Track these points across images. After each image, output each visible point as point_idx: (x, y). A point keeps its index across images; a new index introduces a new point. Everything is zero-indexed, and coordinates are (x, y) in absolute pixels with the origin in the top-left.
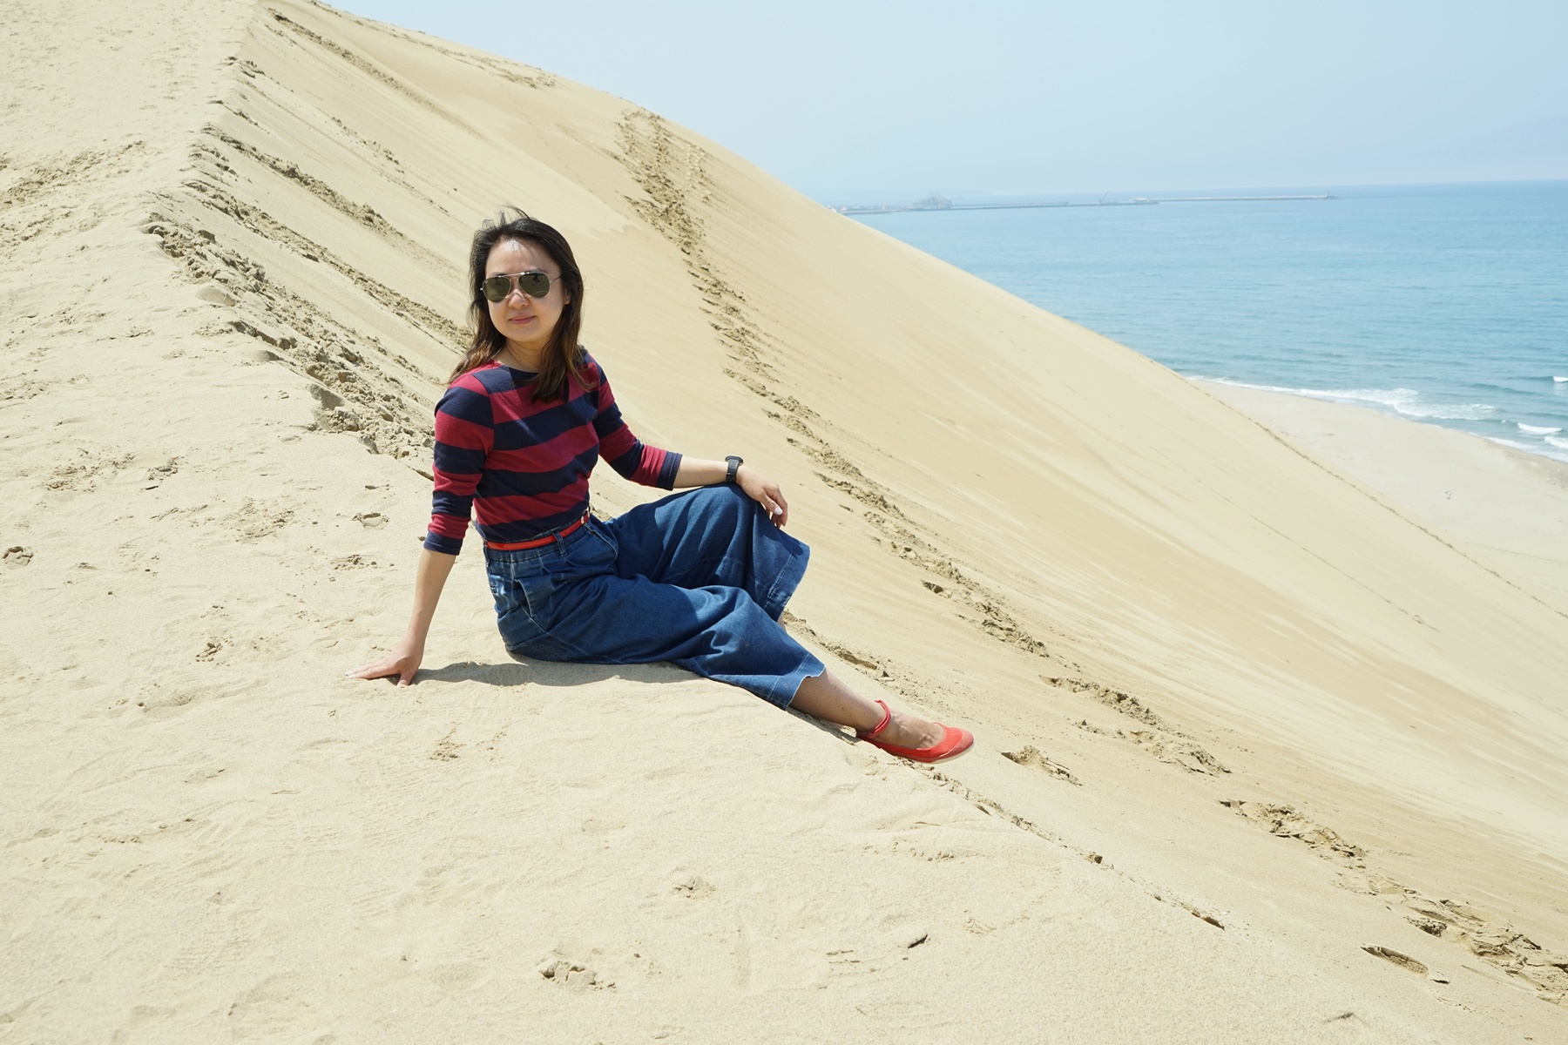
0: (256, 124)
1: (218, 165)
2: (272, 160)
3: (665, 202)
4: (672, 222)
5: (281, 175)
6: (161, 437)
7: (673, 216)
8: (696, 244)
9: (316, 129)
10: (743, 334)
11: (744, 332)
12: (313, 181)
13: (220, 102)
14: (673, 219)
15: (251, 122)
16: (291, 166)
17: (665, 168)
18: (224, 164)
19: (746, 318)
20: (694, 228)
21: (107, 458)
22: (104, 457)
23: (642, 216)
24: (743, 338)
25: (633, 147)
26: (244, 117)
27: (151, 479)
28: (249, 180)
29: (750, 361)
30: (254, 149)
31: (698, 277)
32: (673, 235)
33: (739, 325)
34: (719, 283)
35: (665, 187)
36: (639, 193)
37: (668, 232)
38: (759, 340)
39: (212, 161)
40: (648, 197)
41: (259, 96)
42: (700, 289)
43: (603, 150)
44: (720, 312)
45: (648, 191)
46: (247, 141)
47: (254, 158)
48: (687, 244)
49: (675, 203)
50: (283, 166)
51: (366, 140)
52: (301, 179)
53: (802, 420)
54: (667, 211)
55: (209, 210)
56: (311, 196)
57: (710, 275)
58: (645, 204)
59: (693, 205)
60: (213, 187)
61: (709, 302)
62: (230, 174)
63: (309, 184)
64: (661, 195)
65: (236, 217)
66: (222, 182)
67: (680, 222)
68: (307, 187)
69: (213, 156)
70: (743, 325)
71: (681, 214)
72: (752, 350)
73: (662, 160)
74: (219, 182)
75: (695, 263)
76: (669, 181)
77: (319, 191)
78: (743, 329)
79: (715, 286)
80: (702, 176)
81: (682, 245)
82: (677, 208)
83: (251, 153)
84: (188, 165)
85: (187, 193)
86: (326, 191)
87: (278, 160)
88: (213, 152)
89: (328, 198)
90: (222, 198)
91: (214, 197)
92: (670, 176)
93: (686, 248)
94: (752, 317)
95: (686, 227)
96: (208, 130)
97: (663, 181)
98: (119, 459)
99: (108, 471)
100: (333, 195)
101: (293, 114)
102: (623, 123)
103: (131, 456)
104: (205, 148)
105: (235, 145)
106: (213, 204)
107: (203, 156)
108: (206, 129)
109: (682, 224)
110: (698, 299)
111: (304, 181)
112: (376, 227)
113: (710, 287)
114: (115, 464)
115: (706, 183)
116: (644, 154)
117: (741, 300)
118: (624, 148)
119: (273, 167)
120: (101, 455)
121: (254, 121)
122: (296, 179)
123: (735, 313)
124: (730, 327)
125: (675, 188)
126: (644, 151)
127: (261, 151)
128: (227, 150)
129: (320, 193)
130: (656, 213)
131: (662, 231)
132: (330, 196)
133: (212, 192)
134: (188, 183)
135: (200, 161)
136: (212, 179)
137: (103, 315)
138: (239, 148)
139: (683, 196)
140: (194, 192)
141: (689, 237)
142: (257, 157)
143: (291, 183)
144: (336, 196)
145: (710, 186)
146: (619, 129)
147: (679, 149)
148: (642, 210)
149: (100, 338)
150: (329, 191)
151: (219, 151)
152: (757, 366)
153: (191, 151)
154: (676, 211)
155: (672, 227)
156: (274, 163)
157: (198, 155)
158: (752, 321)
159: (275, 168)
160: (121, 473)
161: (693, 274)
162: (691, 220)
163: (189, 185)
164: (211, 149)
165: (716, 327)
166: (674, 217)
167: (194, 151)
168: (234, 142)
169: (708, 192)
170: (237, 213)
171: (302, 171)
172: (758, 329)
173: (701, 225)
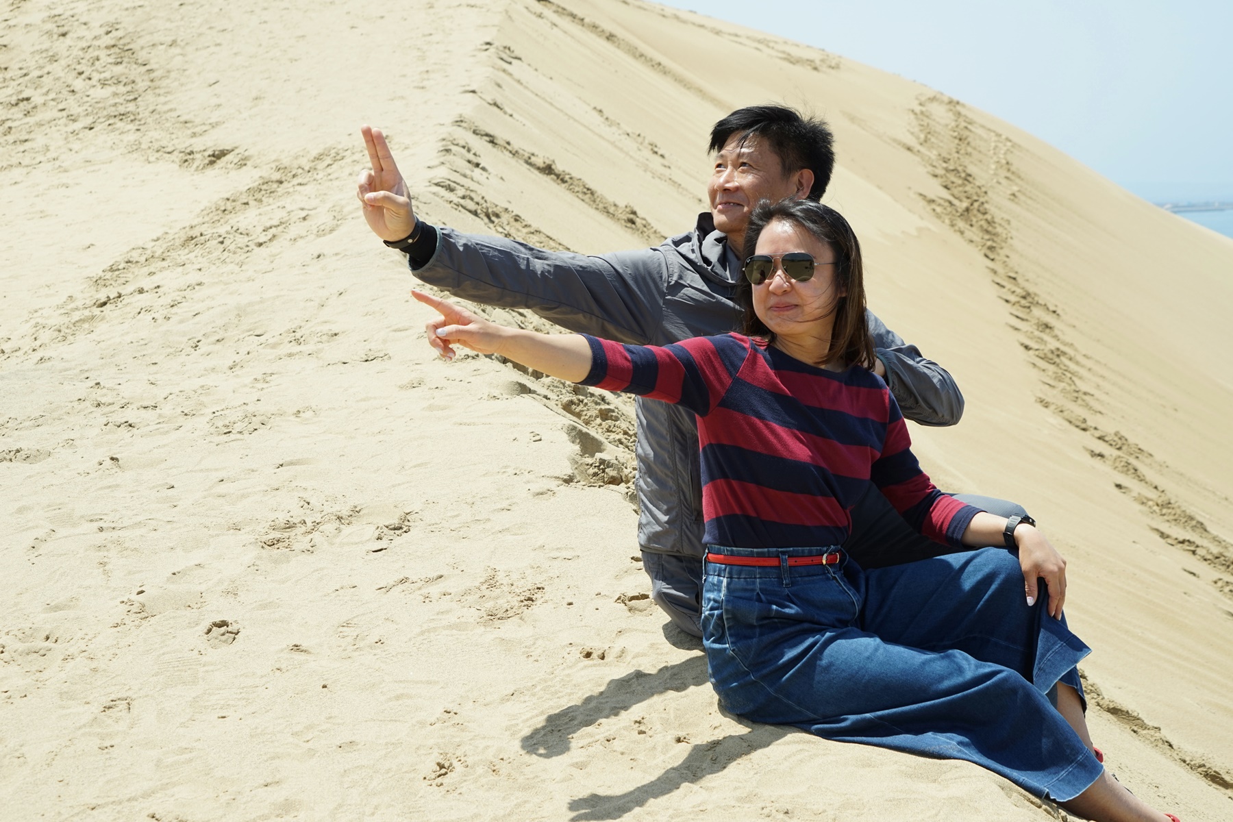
0: (511, 116)
1: (469, 162)
2: (527, 155)
3: (965, 199)
4: (974, 223)
5: (536, 172)
6: (393, 486)
7: (975, 216)
8: (1002, 248)
9: (575, 120)
10: (1058, 356)
11: (1059, 353)
12: (571, 178)
13: (474, 92)
14: (974, 220)
15: (505, 113)
16: (548, 162)
17: (966, 161)
18: (475, 160)
19: (1061, 336)
20: (999, 230)
21: (330, 510)
22: (327, 509)
23: (938, 216)
24: (1057, 360)
25: (929, 136)
26: (498, 107)
27: (379, 538)
28: (502, 178)
29: (1068, 388)
30: (508, 143)
31: (1003, 287)
32: (975, 238)
33: (1053, 344)
34: (1029, 294)
35: (966, 182)
36: (935, 189)
37: (969, 233)
38: (1077, 363)
39: (462, 157)
40: (945, 194)
41: (515, 84)
42: (1007, 301)
43: (895, 140)
44: (1031, 329)
45: (946, 187)
46: (501, 135)
47: (507, 153)
48: (991, 248)
49: (976, 201)
50: (539, 162)
51: (629, 131)
52: (558, 176)
53: (1132, 460)
54: (967, 210)
55: (457, 212)
56: (569, 196)
57: (1017, 285)
58: (942, 202)
59: (998, 204)
60: (463, 186)
61: (1017, 317)
62: (481, 171)
63: (566, 182)
64: (960, 192)
65: (486, 220)
66: (472, 180)
67: (983, 223)
68: (564, 185)
69: (464, 151)
70: (1058, 345)
71: (985, 213)
72: (1069, 375)
73: (962, 152)
74: (469, 180)
75: (1001, 270)
76: (970, 175)
77: (577, 189)
78: (1058, 349)
79: (1024, 298)
80: (1009, 170)
81: (985, 250)
82: (979, 206)
83: (505, 148)
84: (436, 162)
85: (434, 194)
86: (585, 190)
87: (533, 155)
88: (464, 147)
89: (587, 197)
90: (472, 199)
91: (464, 197)
92: (971, 169)
93: (990, 251)
94: (1068, 335)
95: (990, 229)
96: (459, 122)
97: (963, 175)
98: (345, 513)
99: (329, 527)
100: (592, 193)
101: (551, 104)
102: (918, 109)
103: (357, 509)
104: (455, 142)
105: (488, 139)
106: (462, 206)
107: (453, 151)
108: (457, 122)
109: (985, 225)
110: (1004, 313)
111: (561, 179)
112: (638, 230)
113: (1018, 299)
114: (340, 518)
115: (1012, 177)
116: (941, 144)
117: (1054, 315)
118: (918, 138)
119: (528, 162)
120: (325, 507)
121: (510, 112)
122: (553, 176)
123: (1048, 330)
124: (1042, 347)
125: (978, 183)
126: (942, 141)
127: (516, 145)
128: (479, 144)
129: (578, 192)
130: (954, 212)
131: (962, 233)
132: (589, 195)
133: (461, 191)
134: (436, 181)
135: (450, 157)
136: (462, 178)
137: (336, 335)
138: (492, 142)
139: (986, 193)
140: (442, 191)
141: (993, 241)
142: (511, 152)
143: (547, 180)
144: (596, 195)
145: (1018, 181)
146: (912, 116)
147: (981, 138)
148: (939, 209)
149: (331, 362)
150: (588, 189)
151: (470, 146)
152: (1076, 394)
153: (440, 146)
154: (979, 211)
155: (974, 229)
156: (530, 158)
157: (448, 151)
158: (1068, 339)
159: (530, 164)
160: (346, 530)
161: (998, 284)
162: (996, 220)
163: (437, 184)
164: (462, 143)
165: (1027, 348)
166: (977, 219)
167: (443, 146)
168: (487, 135)
169: (1015, 188)
170: (488, 216)
171: (559, 167)
172: (1076, 350)
173: (1007, 226)
